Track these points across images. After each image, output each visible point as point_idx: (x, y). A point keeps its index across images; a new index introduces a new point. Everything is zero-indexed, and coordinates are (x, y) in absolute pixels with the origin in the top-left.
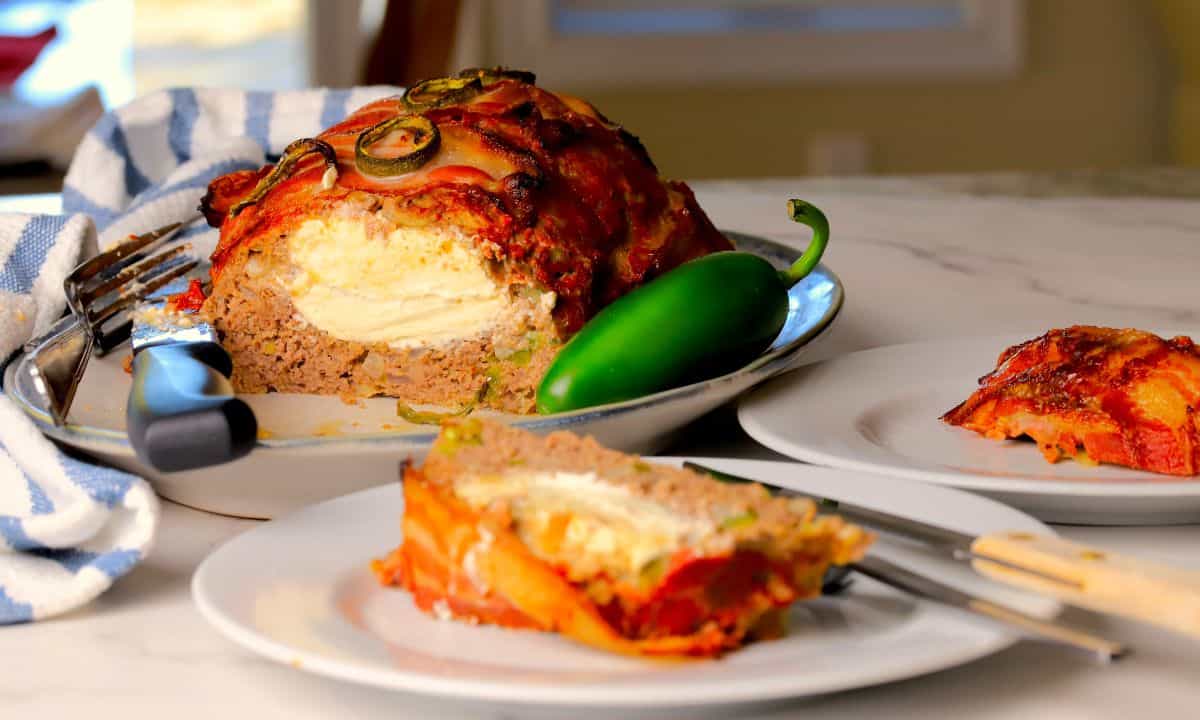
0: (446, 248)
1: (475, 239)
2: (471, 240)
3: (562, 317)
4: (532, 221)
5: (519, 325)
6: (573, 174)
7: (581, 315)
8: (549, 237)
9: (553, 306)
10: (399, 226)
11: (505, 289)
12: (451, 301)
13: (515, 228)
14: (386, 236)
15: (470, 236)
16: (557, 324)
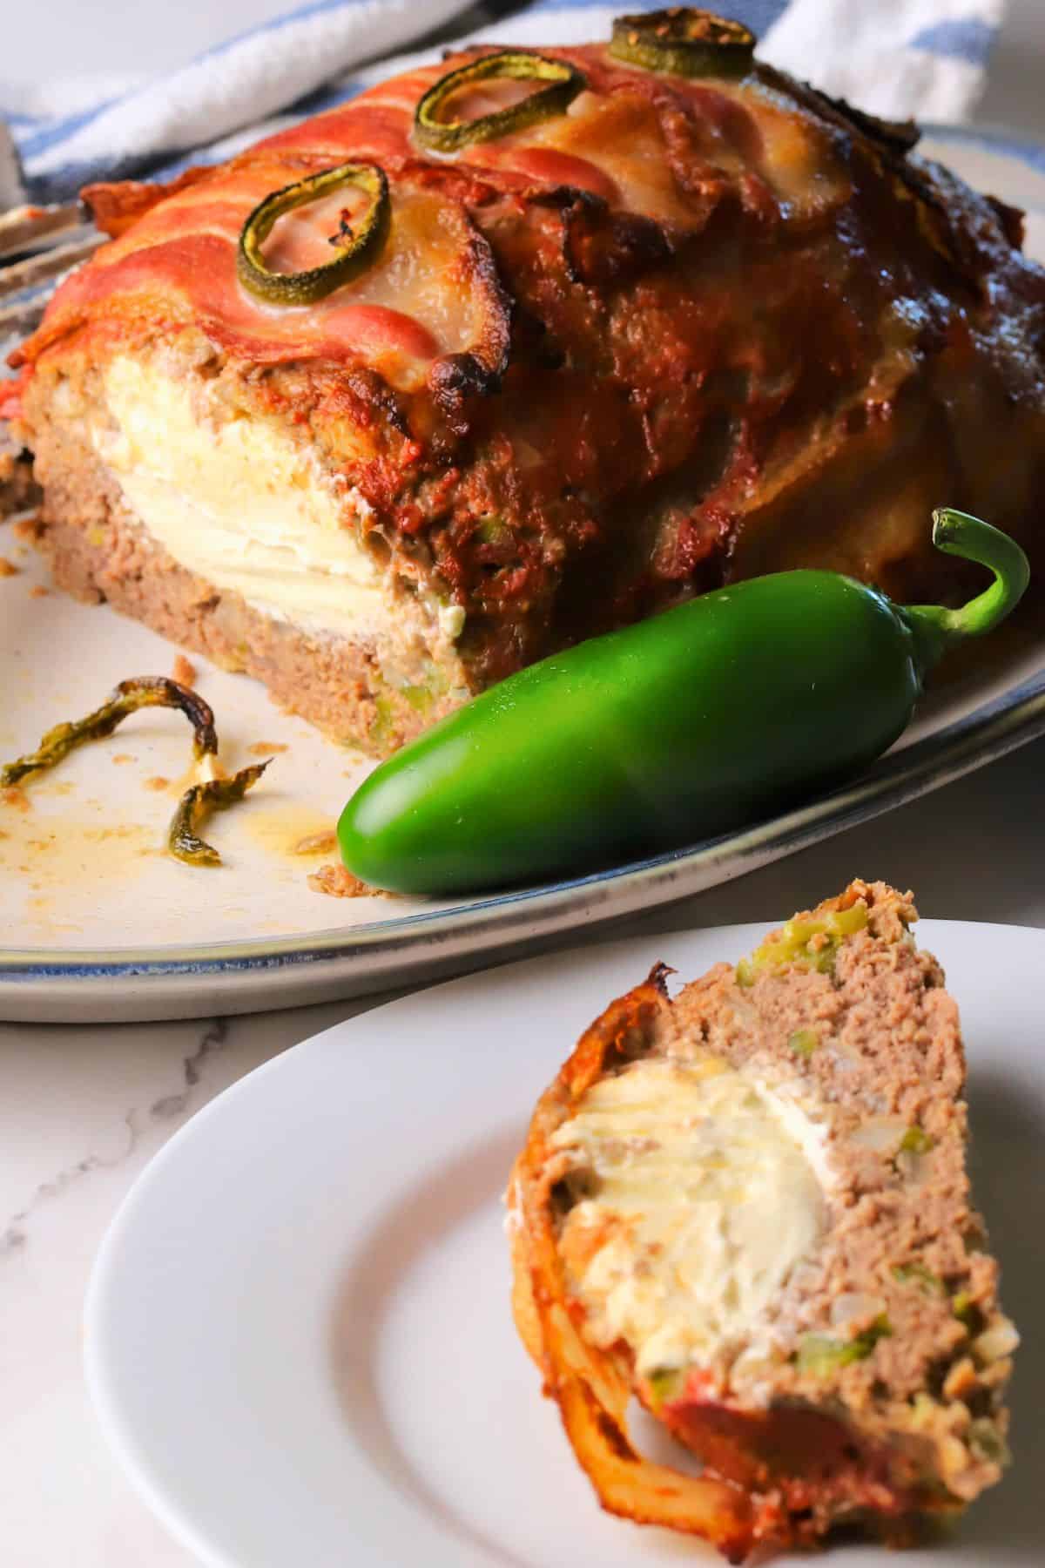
0: (298, 481)
1: (338, 483)
2: (332, 481)
3: (479, 649)
4: (463, 456)
5: (407, 648)
6: (635, 336)
7: (516, 651)
8: (489, 494)
9: (457, 634)
10: (241, 414)
11: (387, 580)
12: (314, 569)
13: (427, 466)
14: (216, 427)
15: (332, 472)
16: (466, 662)
